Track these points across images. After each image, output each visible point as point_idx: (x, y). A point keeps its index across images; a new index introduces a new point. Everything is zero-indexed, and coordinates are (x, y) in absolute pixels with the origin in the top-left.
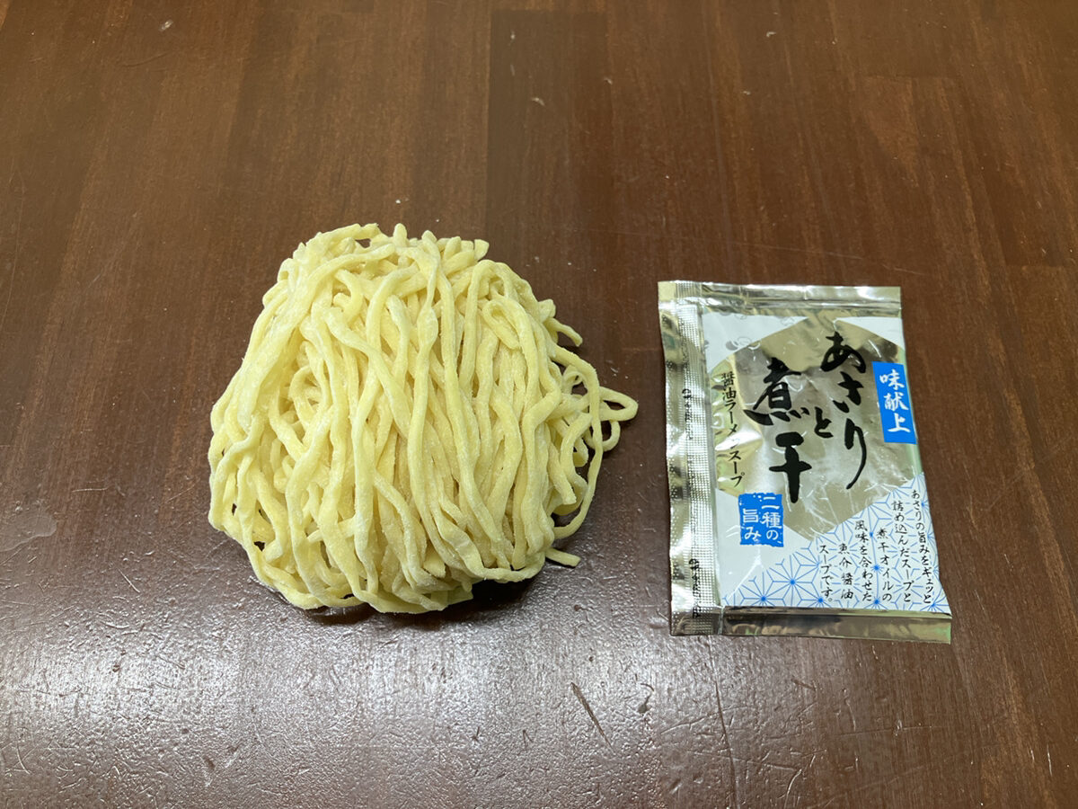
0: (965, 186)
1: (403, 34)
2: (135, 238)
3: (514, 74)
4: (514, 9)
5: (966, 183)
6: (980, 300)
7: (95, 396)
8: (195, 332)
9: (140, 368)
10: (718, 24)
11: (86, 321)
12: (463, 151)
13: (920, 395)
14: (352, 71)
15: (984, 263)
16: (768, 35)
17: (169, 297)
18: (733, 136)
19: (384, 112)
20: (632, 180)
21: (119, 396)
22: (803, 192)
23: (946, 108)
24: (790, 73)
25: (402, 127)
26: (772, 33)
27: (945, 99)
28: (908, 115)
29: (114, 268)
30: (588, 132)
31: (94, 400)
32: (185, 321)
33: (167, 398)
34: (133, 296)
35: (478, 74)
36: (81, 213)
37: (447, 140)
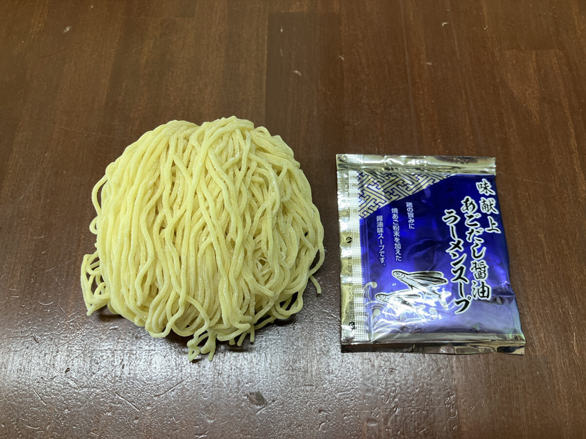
0: (570, 122)
1: (213, 31)
2: (46, 169)
3: (282, 55)
4: (283, 12)
5: (570, 120)
6: (580, 199)
7: (21, 274)
8: (83, 231)
9: (49, 255)
10: (411, 18)
11: (16, 225)
12: (250, 107)
13: (541, 265)
14: (181, 56)
15: (582, 174)
16: (443, 25)
17: (67, 208)
18: (421, 93)
19: (201, 83)
20: (356, 124)
21: (35, 274)
22: (466, 129)
23: (557, 70)
24: (457, 49)
25: (212, 92)
26: (446, 23)
27: (557, 64)
28: (533, 76)
29: (33, 189)
30: (328, 93)
31: (20, 277)
32: (77, 224)
33: (65, 275)
34: (45, 207)
35: (260, 55)
36: (14, 154)
37: (240, 100)
